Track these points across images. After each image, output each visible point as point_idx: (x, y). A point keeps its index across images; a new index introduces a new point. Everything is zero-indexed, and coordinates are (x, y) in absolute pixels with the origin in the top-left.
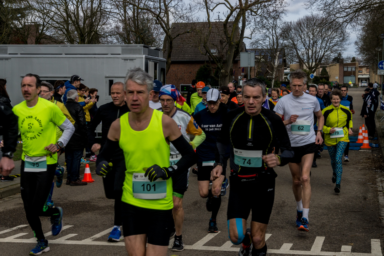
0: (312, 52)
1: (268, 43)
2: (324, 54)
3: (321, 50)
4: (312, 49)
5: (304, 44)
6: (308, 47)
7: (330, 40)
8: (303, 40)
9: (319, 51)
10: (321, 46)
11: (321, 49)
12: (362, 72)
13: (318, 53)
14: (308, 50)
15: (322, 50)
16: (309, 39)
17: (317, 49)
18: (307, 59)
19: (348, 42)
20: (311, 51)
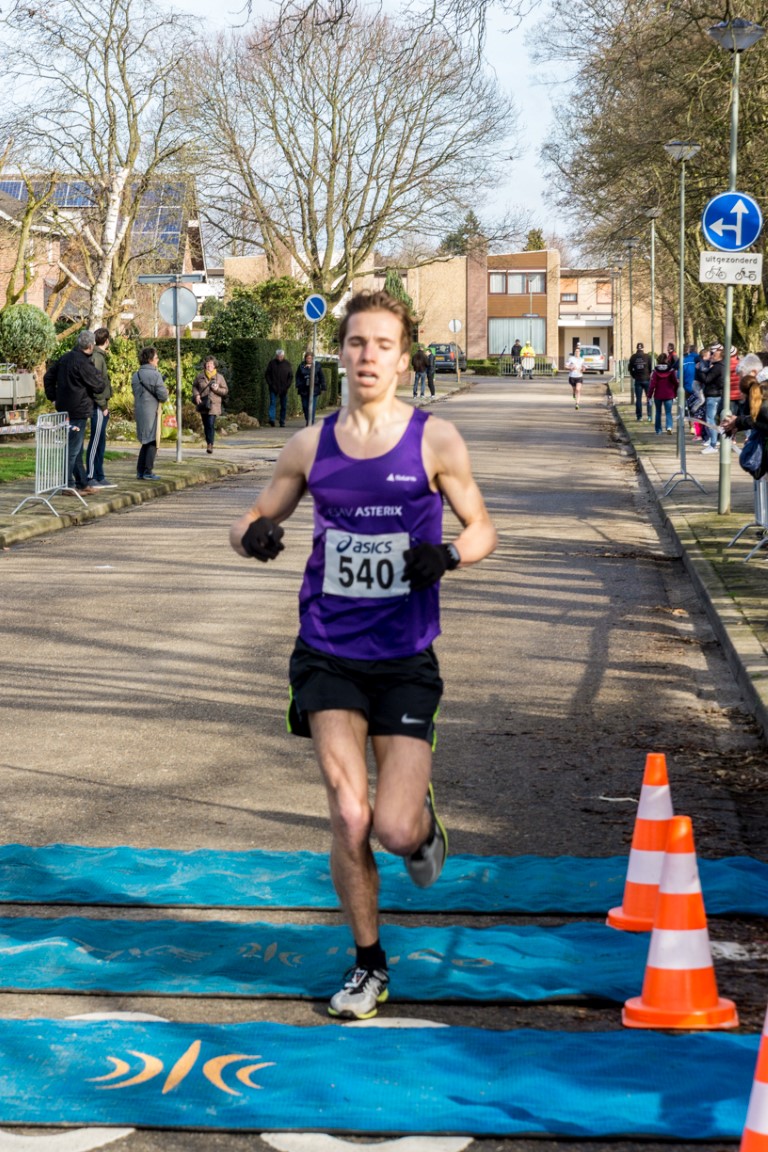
0: (330, 191)
1: (85, 131)
2: (389, 200)
3: (373, 184)
4: (327, 178)
5: (287, 153)
6: (307, 169)
7: (417, 133)
8: (283, 128)
9: (365, 190)
10: (373, 164)
11: (377, 178)
12: (576, 301)
13: (360, 198)
14: (309, 183)
15: (381, 181)
16: (315, 126)
17: (353, 178)
18: (304, 229)
19: (506, 145)
20: (324, 188)
